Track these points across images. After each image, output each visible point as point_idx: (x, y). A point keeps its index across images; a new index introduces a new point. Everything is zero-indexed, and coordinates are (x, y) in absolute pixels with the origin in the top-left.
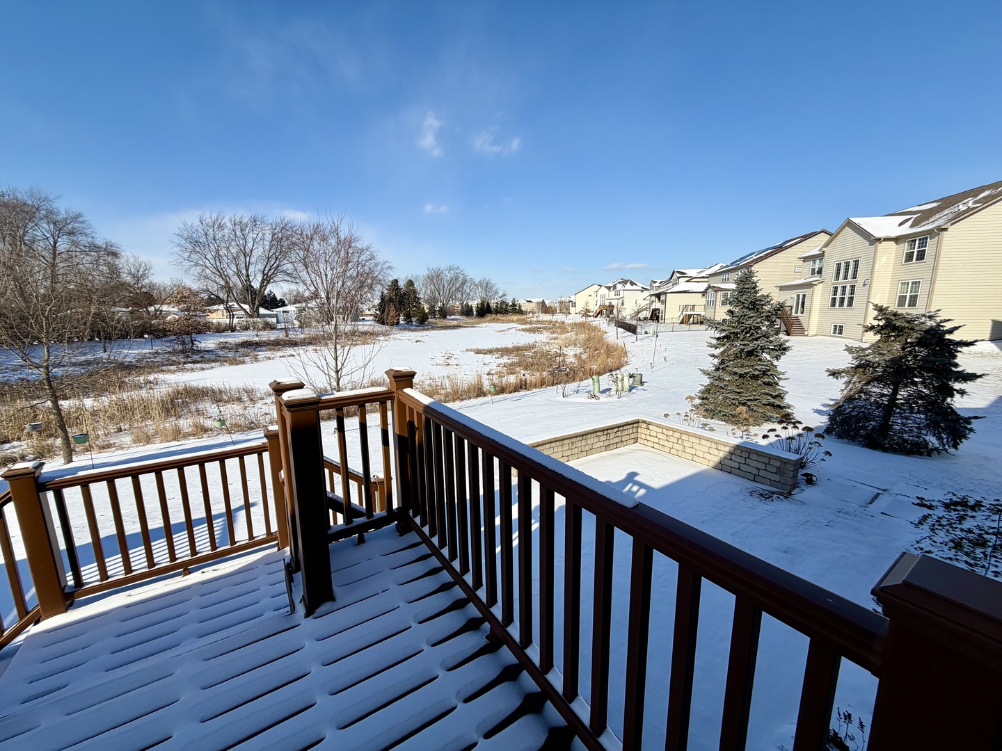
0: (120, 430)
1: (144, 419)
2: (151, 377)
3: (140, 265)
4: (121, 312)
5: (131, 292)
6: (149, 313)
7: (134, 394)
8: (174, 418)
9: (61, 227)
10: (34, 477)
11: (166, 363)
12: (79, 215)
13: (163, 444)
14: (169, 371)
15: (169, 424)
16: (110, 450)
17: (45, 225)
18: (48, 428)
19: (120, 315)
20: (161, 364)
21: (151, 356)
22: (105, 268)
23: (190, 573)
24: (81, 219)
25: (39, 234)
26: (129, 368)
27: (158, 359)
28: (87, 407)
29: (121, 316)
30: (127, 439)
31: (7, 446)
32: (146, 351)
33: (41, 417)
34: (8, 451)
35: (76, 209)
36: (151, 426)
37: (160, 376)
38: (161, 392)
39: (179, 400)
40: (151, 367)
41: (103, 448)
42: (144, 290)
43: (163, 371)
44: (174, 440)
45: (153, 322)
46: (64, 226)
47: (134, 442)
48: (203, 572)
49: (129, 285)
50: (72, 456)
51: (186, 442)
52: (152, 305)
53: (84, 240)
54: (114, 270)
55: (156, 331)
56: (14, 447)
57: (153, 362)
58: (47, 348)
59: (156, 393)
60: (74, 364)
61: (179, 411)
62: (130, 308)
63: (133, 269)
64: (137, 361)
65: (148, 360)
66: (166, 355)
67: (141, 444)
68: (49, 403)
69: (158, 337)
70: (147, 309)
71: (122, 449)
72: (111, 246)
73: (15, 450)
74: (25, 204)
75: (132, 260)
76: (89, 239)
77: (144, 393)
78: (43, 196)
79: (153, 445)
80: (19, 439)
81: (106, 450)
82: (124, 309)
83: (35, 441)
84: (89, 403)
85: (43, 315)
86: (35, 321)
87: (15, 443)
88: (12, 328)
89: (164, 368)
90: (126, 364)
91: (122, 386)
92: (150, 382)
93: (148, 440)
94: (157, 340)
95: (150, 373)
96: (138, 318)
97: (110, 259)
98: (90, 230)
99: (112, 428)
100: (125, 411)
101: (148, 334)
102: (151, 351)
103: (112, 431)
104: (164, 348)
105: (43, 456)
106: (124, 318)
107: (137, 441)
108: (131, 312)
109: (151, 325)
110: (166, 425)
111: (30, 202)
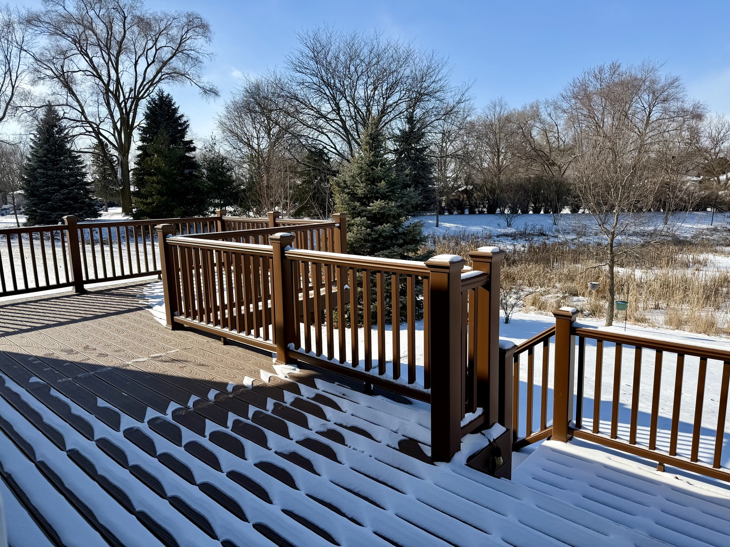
0: (657, 307)
1: (683, 301)
2: (701, 257)
3: (723, 126)
4: (691, 181)
5: (706, 159)
6: (719, 181)
7: (679, 273)
8: (712, 309)
9: (660, 96)
10: (571, 321)
11: (722, 242)
12: (677, 79)
13: (692, 334)
14: (722, 252)
15: (705, 314)
16: (644, 324)
17: (646, 97)
18: (603, 291)
19: (688, 184)
20: (716, 243)
21: (708, 233)
22: (687, 133)
23: (664, 471)
24: (677, 84)
25: (640, 106)
26: (681, 243)
27: (715, 237)
28: (636, 277)
29: (689, 186)
30: (660, 318)
31: (575, 298)
32: (705, 226)
33: (602, 279)
34: (575, 303)
35: (674, 75)
36: (686, 311)
37: (711, 257)
38: (707, 275)
39: (724, 289)
40: (704, 246)
41: (638, 321)
42: (721, 155)
43: (716, 252)
44: (705, 333)
45: (720, 193)
46: (661, 94)
47: (666, 323)
48: (677, 478)
49: (706, 151)
50: (612, 321)
51: (717, 338)
52: (724, 173)
53: (673, 106)
54: (695, 134)
55: (721, 203)
56: (579, 301)
57: (708, 240)
58: (617, 215)
59: (701, 275)
60: (635, 234)
61: (721, 301)
62: (702, 177)
63: (714, 132)
64: (692, 237)
65: (704, 237)
66: (725, 234)
67: (671, 327)
68: (607, 268)
69: (721, 211)
70: (718, 177)
71: (654, 326)
72: (698, 108)
73: (579, 303)
74: (636, 79)
75: (715, 121)
76: (680, 104)
77: (689, 273)
78: (651, 67)
79: (682, 332)
80: (583, 295)
81: (640, 323)
82: (695, 179)
83: (593, 300)
84: (638, 273)
85: (621, 183)
86: (615, 190)
87: (581, 298)
88: (598, 195)
89: (718, 248)
90: (681, 238)
91: (671, 262)
92: (699, 262)
93: (679, 324)
94: (719, 215)
95: (702, 252)
96: (706, 188)
97: (693, 123)
98: (682, 94)
99: (651, 304)
100: (667, 289)
101: (711, 206)
102: (710, 227)
103: (650, 307)
104: (725, 224)
105: (594, 314)
106: (692, 188)
107: (669, 322)
108: (700, 182)
109: (717, 196)
110: (702, 314)
111: (639, 76)
